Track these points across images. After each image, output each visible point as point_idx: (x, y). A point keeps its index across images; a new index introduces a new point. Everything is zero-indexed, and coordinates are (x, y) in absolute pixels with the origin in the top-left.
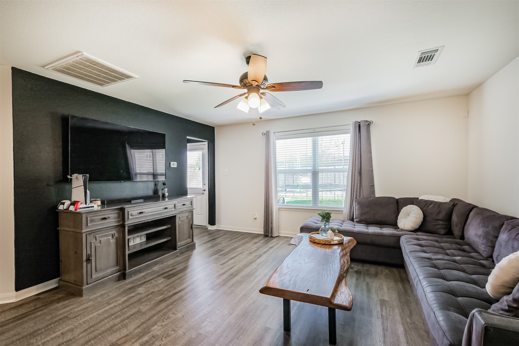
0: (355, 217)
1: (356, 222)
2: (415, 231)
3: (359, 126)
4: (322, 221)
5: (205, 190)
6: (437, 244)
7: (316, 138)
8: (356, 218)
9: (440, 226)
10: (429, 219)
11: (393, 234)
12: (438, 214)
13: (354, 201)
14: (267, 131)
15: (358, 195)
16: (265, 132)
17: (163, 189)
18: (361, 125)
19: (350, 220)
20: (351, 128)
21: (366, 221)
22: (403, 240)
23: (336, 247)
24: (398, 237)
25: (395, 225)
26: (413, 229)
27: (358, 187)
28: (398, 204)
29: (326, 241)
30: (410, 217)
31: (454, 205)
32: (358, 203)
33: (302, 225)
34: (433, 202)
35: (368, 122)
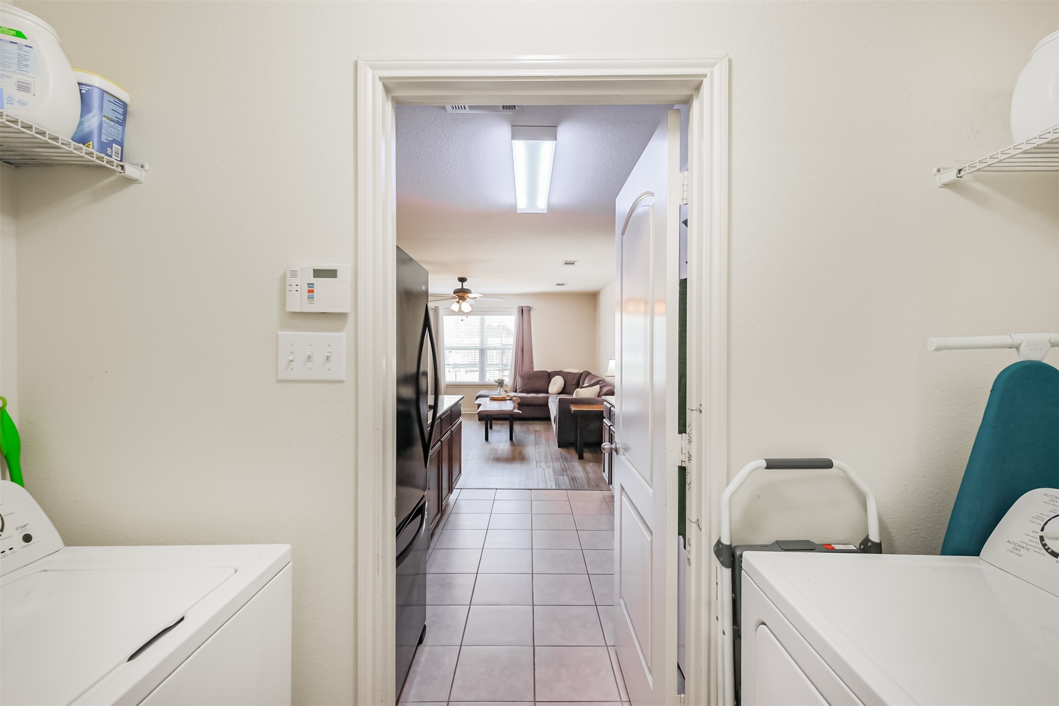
0: (518, 388)
1: (520, 392)
3: (522, 309)
4: (498, 387)
6: (566, 396)
7: (484, 317)
9: (573, 389)
10: (568, 384)
11: (545, 396)
12: (573, 380)
13: (518, 375)
14: (435, 307)
15: (520, 370)
16: (433, 307)
19: (514, 391)
20: (516, 312)
21: (526, 391)
22: (550, 401)
23: (508, 401)
24: (548, 398)
25: (547, 392)
26: (558, 393)
28: (549, 376)
29: (502, 397)
30: (557, 384)
31: (581, 374)
32: (520, 377)
33: (477, 395)
34: (571, 373)
35: (529, 307)
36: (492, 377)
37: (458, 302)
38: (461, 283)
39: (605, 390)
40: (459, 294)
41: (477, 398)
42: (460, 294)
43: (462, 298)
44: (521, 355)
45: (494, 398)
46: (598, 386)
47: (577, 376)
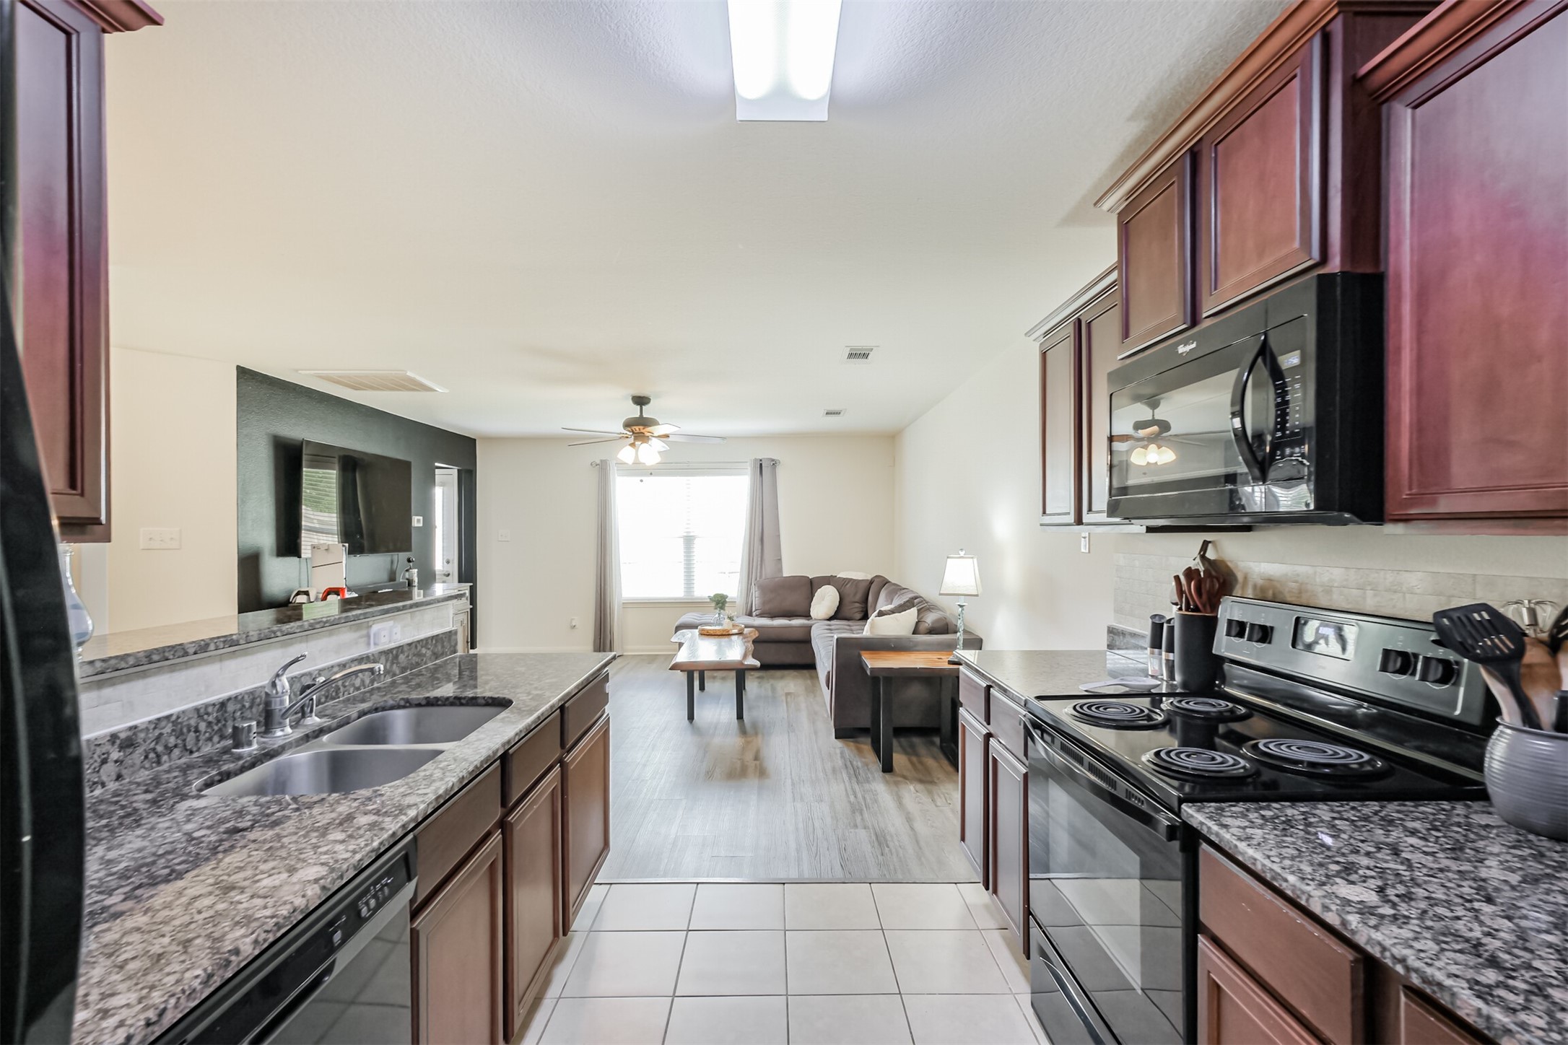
0: (754, 609)
1: (757, 616)
2: (830, 619)
3: (761, 464)
4: (716, 609)
5: (448, 575)
6: (848, 627)
7: (691, 478)
8: (756, 610)
9: (856, 610)
10: (846, 601)
11: (804, 624)
12: (855, 594)
13: (753, 584)
15: (758, 574)
16: (599, 462)
17: (407, 571)
18: (763, 465)
19: (746, 615)
20: (749, 468)
21: (769, 613)
22: (815, 633)
23: (735, 637)
24: (810, 629)
25: (808, 616)
26: (828, 617)
27: (759, 563)
28: (811, 586)
29: (724, 630)
30: (825, 601)
31: (871, 582)
32: (758, 587)
33: (677, 624)
34: (851, 579)
35: (773, 460)
36: (704, 589)
37: (633, 445)
38: (639, 407)
39: (930, 619)
40: (633, 428)
41: (678, 628)
42: (637, 428)
43: (641, 437)
44: (760, 547)
45: (708, 631)
46: (914, 611)
47: (864, 586)
